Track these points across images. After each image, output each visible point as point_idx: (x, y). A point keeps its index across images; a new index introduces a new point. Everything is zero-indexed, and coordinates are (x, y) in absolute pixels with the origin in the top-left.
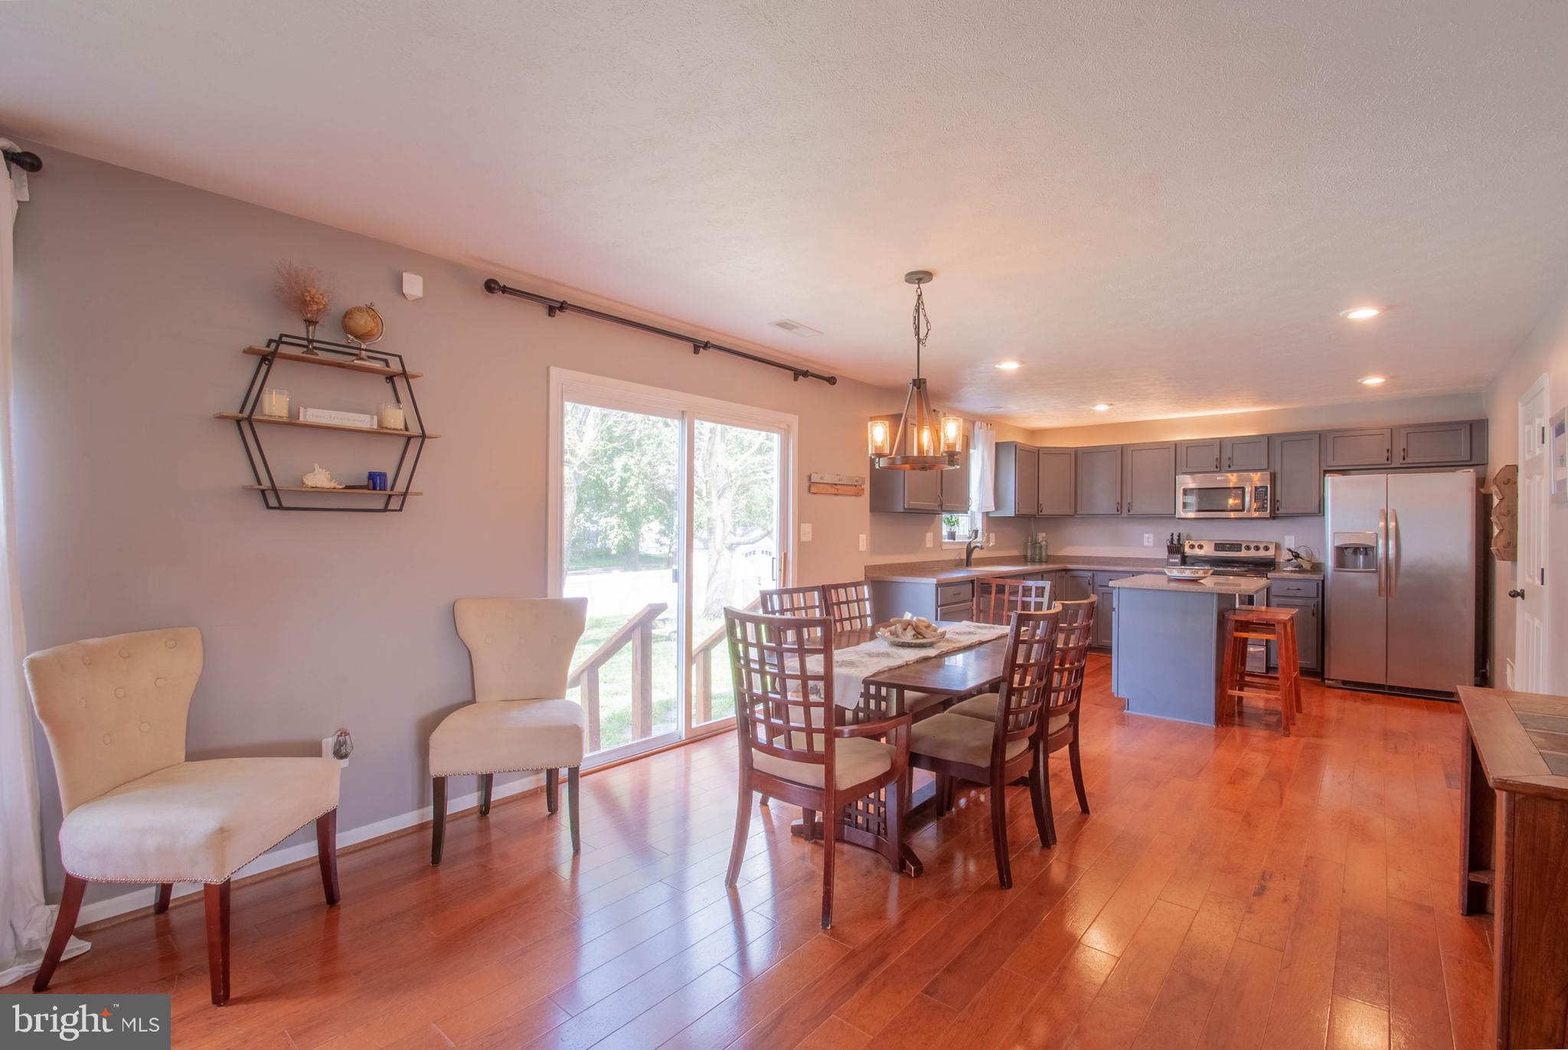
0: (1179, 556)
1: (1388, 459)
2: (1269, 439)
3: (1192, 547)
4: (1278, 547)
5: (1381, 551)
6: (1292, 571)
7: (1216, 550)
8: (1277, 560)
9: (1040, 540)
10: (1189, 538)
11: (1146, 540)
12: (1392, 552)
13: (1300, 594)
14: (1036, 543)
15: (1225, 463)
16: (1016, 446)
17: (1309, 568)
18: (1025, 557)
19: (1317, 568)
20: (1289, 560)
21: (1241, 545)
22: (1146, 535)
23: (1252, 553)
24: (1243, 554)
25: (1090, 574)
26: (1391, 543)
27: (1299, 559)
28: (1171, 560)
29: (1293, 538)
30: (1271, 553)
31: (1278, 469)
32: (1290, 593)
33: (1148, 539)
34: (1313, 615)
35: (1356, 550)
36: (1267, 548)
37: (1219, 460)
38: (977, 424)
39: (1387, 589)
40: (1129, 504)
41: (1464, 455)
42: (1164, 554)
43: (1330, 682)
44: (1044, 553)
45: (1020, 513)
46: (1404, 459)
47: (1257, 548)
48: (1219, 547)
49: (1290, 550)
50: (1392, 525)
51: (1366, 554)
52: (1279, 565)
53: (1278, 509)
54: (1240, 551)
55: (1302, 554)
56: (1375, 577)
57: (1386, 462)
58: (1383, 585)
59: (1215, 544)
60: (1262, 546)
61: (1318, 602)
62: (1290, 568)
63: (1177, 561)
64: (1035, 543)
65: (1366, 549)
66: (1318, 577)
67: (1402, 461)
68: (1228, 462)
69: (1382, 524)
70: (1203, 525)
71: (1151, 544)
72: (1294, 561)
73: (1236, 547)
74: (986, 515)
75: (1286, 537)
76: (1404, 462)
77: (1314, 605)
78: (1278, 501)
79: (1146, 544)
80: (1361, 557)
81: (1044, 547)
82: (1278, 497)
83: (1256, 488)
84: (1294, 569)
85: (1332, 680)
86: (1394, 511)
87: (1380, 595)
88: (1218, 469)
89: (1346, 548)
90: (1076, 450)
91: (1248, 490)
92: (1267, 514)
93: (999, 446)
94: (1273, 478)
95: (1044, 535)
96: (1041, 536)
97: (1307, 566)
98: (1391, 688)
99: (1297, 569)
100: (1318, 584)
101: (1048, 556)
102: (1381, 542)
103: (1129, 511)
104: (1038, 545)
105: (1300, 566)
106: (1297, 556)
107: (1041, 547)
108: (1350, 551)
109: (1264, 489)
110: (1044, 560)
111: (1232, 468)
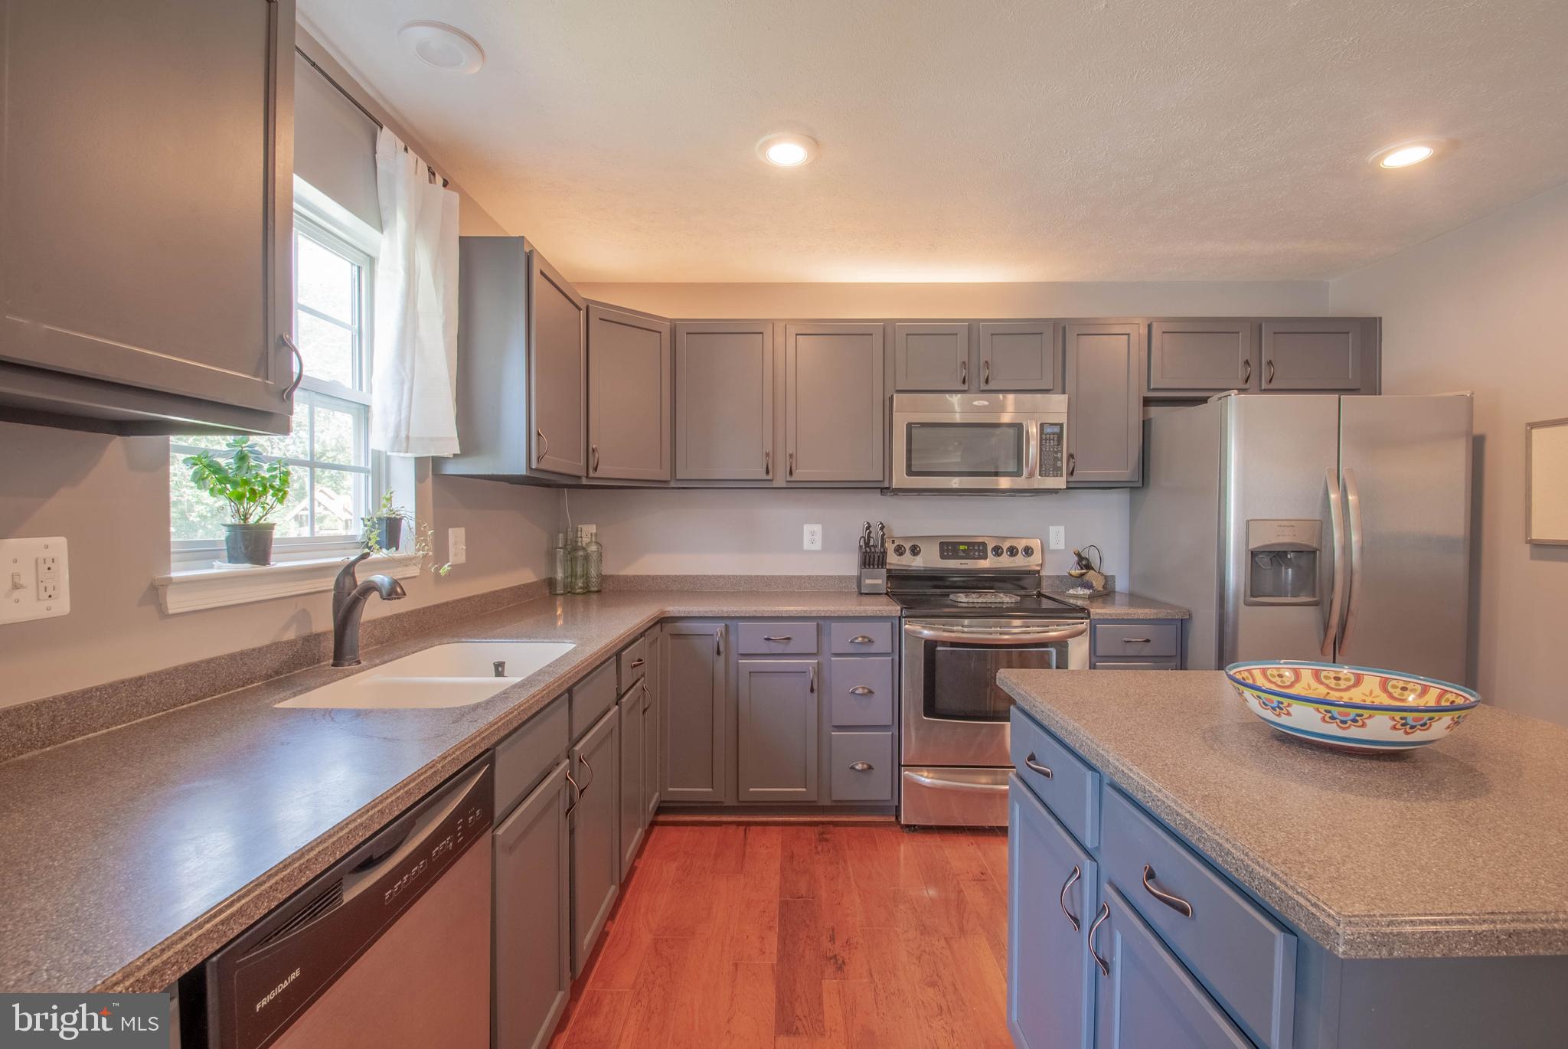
1: (1245, 381)
3: (901, 550)
7: (943, 557)
8: (1045, 574)
9: (586, 540)
11: (807, 537)
13: (1146, 650)
14: (575, 549)
15: (977, 372)
16: (528, 260)
17: (1102, 589)
18: (551, 583)
21: (982, 544)
22: (807, 528)
23: (1006, 561)
24: (991, 563)
25: (718, 628)
26: (1355, 539)
27: (1090, 572)
30: (1035, 559)
31: (1069, 389)
32: (1131, 651)
33: (812, 535)
35: (1277, 556)
36: (1027, 551)
37: (968, 365)
38: (389, 143)
40: (791, 456)
41: (1353, 378)
42: (848, 565)
44: (593, 572)
45: (543, 466)
46: (1270, 381)
47: (1013, 551)
48: (948, 549)
49: (1078, 555)
50: (1353, 501)
51: (1297, 565)
53: (1072, 473)
54: (985, 558)
55: (1091, 562)
56: (1315, 613)
57: (1242, 385)
58: (1335, 631)
59: (942, 544)
60: (1020, 547)
62: (1082, 591)
63: (879, 581)
64: (573, 549)
65: (1299, 553)
67: (1266, 385)
69: (1336, 499)
71: (818, 546)
72: (1087, 575)
73: (976, 549)
74: (431, 469)
75: (1049, 527)
76: (1269, 387)
78: (1072, 455)
79: (807, 545)
81: (594, 557)
82: (1072, 449)
83: (1042, 425)
88: (967, 387)
90: (674, 326)
91: (1030, 430)
92: (1060, 482)
95: (593, 529)
96: (588, 531)
97: (1101, 584)
100: (1179, 630)
101: (604, 578)
102: (1337, 538)
103: (791, 473)
104: (581, 553)
105: (1089, 586)
107: (587, 558)
108: (1265, 559)
109: (1056, 429)
110: (595, 589)
111: (992, 386)
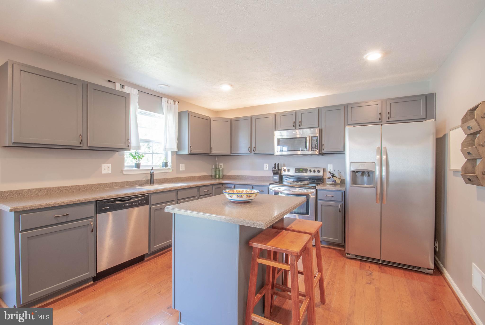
0: (278, 175)
1: (380, 119)
2: (319, 110)
3: (285, 170)
4: (324, 170)
5: (377, 173)
6: (330, 184)
7: (295, 172)
8: (324, 178)
10: (284, 166)
12: (384, 174)
13: (333, 199)
14: (217, 168)
15: (298, 124)
16: (189, 114)
17: (339, 182)
19: (343, 182)
20: (329, 178)
21: (307, 169)
22: (265, 164)
23: (312, 174)
24: (308, 174)
26: (384, 168)
27: (334, 177)
28: (274, 178)
29: (332, 165)
30: (321, 173)
31: (322, 126)
32: (328, 198)
33: (266, 166)
34: (340, 211)
35: (363, 173)
36: (319, 171)
37: (295, 123)
38: (164, 100)
39: (381, 197)
41: (422, 115)
42: (270, 174)
43: (349, 255)
44: (221, 174)
45: (191, 152)
46: (389, 118)
47: (315, 171)
48: (297, 170)
49: (329, 172)
50: (384, 157)
51: (369, 176)
52: (325, 180)
53: (323, 150)
55: (336, 174)
56: (373, 190)
57: (379, 121)
58: (379, 196)
59: (296, 169)
60: (317, 170)
61: (342, 204)
62: (330, 183)
63: (277, 178)
65: (368, 172)
66: (342, 189)
67: (388, 120)
68: (300, 124)
69: (378, 157)
70: (291, 159)
71: (267, 169)
72: (332, 178)
73: (305, 170)
74: (175, 153)
75: (329, 165)
76: (390, 120)
77: (340, 206)
78: (323, 145)
79: (265, 169)
80: (366, 177)
82: (323, 143)
83: (312, 137)
84: (331, 183)
85: (350, 254)
86: (385, 148)
87: (377, 202)
88: (295, 128)
89: (357, 172)
90: (231, 119)
91: (308, 139)
92: (317, 152)
93: (180, 114)
94: (320, 131)
95: (222, 164)
97: (338, 181)
98: (383, 261)
99: (333, 183)
100: (342, 193)
101: (223, 175)
102: (378, 168)
103: (254, 151)
105: (335, 181)
106: (333, 176)
107: (219, 171)
108: (360, 174)
109: (316, 138)
110: (221, 177)
111: (301, 127)
